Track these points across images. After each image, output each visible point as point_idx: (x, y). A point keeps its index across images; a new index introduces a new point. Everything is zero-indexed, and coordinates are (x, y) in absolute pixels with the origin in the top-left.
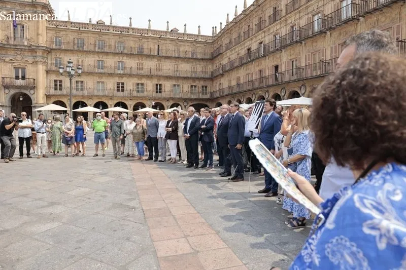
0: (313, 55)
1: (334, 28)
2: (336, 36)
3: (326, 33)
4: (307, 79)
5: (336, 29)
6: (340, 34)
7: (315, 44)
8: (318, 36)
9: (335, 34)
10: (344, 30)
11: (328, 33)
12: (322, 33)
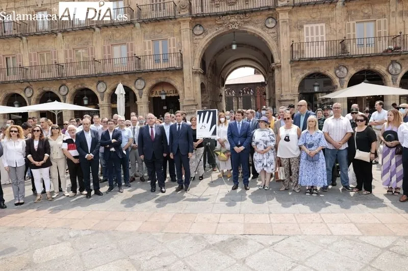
0: (39, 55)
1: (68, 32)
2: (70, 40)
3: (56, 34)
4: (33, 81)
5: (70, 33)
6: (75, 39)
7: (42, 44)
8: (46, 36)
9: (69, 37)
10: (79, 36)
11: (60, 35)
12: (52, 33)
